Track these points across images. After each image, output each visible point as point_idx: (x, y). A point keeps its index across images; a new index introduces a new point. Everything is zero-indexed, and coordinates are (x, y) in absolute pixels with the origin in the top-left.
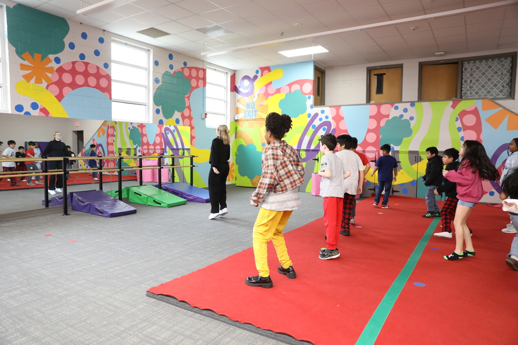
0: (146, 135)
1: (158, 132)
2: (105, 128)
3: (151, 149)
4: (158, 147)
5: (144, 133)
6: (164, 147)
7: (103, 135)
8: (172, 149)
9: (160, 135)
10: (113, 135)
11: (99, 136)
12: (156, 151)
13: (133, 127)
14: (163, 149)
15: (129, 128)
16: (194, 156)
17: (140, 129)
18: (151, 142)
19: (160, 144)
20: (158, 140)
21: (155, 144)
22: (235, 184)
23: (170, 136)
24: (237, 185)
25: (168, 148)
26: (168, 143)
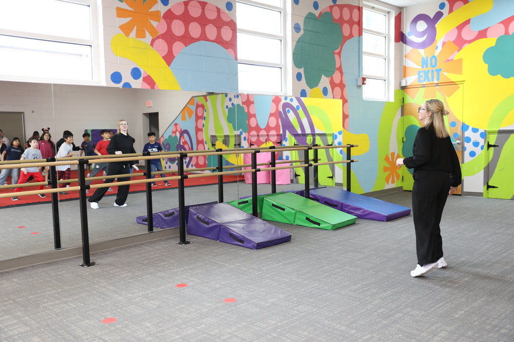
0: (254, 116)
1: (274, 111)
2: (193, 108)
3: (263, 136)
4: (273, 132)
5: (252, 112)
6: (281, 132)
7: (190, 117)
8: (296, 135)
9: (277, 114)
10: (203, 118)
11: (184, 119)
12: (271, 138)
13: (233, 104)
14: (281, 135)
15: (227, 107)
16: (353, 146)
17: (245, 107)
18: (263, 125)
19: (277, 128)
20: (273, 122)
21: (268, 128)
22: (401, 187)
23: (291, 116)
24: (404, 189)
25: (288, 134)
26: (288, 126)
